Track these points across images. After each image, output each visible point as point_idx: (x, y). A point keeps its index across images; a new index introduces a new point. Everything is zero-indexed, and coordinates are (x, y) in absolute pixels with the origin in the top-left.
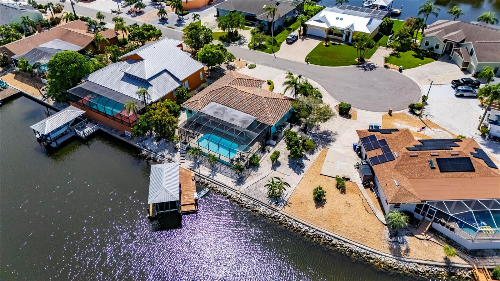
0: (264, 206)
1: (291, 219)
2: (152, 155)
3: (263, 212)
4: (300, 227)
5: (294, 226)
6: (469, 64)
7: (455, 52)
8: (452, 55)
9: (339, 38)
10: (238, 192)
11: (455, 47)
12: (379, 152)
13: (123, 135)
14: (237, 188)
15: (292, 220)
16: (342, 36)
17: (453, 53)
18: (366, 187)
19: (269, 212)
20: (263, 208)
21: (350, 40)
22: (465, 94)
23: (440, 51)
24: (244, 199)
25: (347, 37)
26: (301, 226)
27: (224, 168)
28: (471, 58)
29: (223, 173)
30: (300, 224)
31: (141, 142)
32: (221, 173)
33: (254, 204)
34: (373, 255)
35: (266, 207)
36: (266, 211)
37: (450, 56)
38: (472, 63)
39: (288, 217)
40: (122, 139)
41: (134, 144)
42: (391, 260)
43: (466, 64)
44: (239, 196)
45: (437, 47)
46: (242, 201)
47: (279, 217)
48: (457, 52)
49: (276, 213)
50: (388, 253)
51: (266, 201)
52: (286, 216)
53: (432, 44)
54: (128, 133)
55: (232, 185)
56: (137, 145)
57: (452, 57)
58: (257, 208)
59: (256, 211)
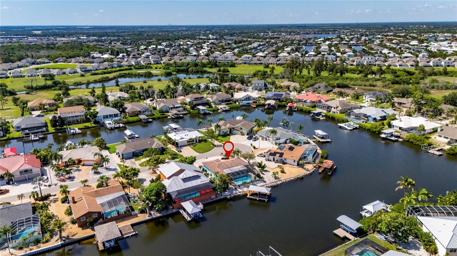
1: (286, 179)
2: (232, 195)
9: (193, 142)
12: (278, 155)
13: (213, 199)
14: (266, 183)
16: (194, 141)
18: (284, 164)
19: (280, 182)
20: (278, 182)
21: (198, 141)
22: (256, 139)
23: (228, 133)
24: (272, 184)
25: (196, 141)
28: (242, 130)
33: (276, 183)
34: (306, 174)
37: (232, 134)
38: (244, 131)
40: (214, 200)
41: (220, 198)
42: (308, 172)
44: (270, 184)
45: (227, 132)
47: (284, 181)
48: (235, 130)
49: (282, 181)
50: (306, 171)
51: (276, 180)
53: (225, 131)
57: (234, 133)
58: (278, 183)
59: (278, 184)
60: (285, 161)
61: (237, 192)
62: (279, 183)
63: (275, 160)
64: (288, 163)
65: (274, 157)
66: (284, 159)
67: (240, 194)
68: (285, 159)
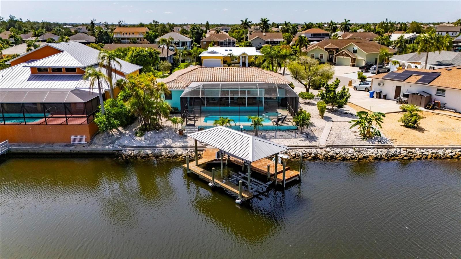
0: (370, 148)
1: (415, 148)
2: (147, 151)
3: (376, 154)
4: (433, 153)
5: (427, 153)
6: (356, 60)
7: (337, 57)
8: (335, 61)
10: (321, 147)
11: (335, 54)
13: (72, 145)
14: (314, 143)
15: (417, 149)
17: (335, 59)
18: (432, 109)
19: (382, 152)
21: (247, 65)
24: (338, 150)
25: (244, 62)
26: (434, 151)
27: (274, 133)
28: (356, 55)
29: (278, 137)
30: (430, 150)
31: (113, 142)
32: (276, 138)
33: (356, 152)
35: (374, 148)
36: (380, 153)
37: (334, 62)
39: (409, 148)
40: (70, 149)
41: (100, 148)
43: (354, 60)
44: (328, 150)
45: (322, 57)
46: (337, 154)
47: (400, 152)
48: (341, 56)
49: (392, 151)
51: (365, 143)
52: (406, 148)
53: (317, 55)
54: (78, 140)
55: (307, 143)
56: (109, 148)
57: (336, 62)
58: (365, 154)
59: (366, 157)
60: (439, 99)
61: (177, 144)
62: (372, 153)
63: (403, 92)
64: (448, 105)
65: (399, 84)
66: (433, 92)
67: (180, 152)
68: (441, 91)
